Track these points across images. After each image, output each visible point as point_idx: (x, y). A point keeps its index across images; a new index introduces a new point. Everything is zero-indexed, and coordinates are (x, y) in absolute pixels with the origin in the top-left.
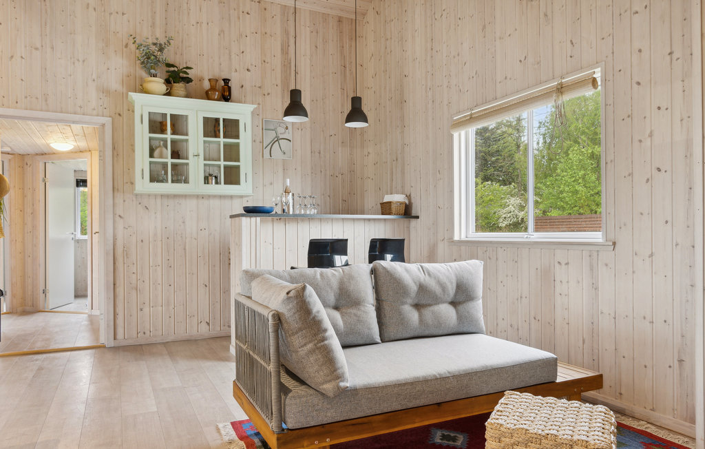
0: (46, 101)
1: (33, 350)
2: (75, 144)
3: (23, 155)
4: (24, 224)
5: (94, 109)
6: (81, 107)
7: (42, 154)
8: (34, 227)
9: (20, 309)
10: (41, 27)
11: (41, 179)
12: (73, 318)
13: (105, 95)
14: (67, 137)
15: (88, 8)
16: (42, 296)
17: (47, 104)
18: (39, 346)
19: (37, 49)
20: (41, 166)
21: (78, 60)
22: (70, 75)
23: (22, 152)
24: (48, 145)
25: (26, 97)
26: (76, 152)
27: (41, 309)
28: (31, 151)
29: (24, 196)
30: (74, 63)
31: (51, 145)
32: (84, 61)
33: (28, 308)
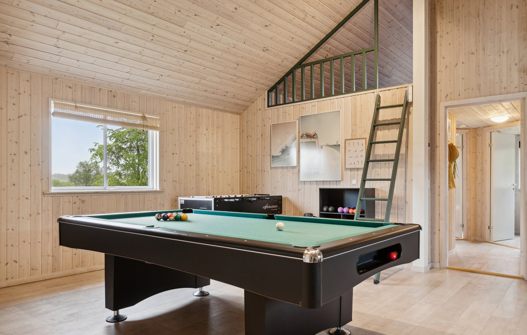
0: (479, 89)
1: (470, 269)
2: (510, 115)
3: (476, 129)
4: (476, 178)
5: (516, 87)
6: (505, 88)
7: (488, 126)
8: (483, 180)
9: (472, 238)
10: (476, 36)
11: (488, 145)
12: (508, 251)
13: (525, 73)
14: (502, 112)
15: (511, 8)
16: (488, 230)
17: (479, 92)
18: (475, 267)
19: (473, 54)
20: (488, 134)
21: (503, 52)
22: (497, 66)
23: (473, 127)
24: (489, 119)
25: (465, 90)
26: (513, 122)
27: (487, 240)
28: (479, 125)
29: (476, 158)
30: (500, 55)
31: (491, 119)
32: (508, 52)
33: (478, 238)
